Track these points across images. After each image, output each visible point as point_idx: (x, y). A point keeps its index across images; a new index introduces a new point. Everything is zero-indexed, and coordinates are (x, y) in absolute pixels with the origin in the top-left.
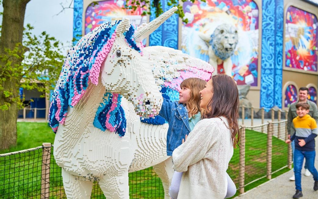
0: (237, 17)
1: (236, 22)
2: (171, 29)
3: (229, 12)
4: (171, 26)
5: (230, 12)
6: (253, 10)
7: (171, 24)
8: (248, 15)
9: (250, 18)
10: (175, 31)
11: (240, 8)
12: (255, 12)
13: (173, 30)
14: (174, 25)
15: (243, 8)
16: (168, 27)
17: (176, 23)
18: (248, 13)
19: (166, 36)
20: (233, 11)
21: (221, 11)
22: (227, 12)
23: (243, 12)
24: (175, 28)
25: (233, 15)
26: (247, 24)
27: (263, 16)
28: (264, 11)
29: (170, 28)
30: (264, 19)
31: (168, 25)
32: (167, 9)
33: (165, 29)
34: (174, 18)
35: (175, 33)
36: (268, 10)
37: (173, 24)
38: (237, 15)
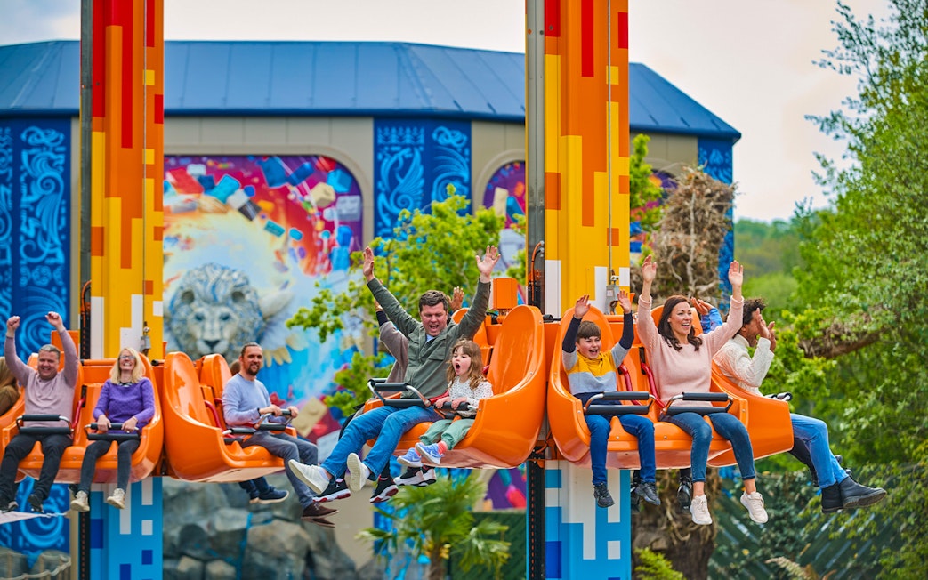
0: (282, 223)
1: (279, 242)
2: (45, 282)
3: (250, 209)
4: (45, 270)
5: (257, 209)
6: (341, 199)
7: (42, 263)
8: (322, 218)
9: (329, 226)
10: (59, 288)
11: (294, 193)
12: (349, 205)
13: (52, 283)
14: (53, 267)
15: (304, 193)
16: (35, 275)
17: (60, 258)
18: (321, 210)
19: (28, 304)
20: (266, 205)
21: (224, 207)
22: (243, 210)
23: (304, 205)
24: (57, 275)
25: (268, 220)
26: (321, 248)
27: (377, 218)
28: (382, 198)
29: (41, 276)
30: (385, 226)
31: (31, 266)
32: (27, 210)
33: (24, 282)
34: (52, 242)
35: (58, 293)
36: (398, 195)
37: (52, 261)
38: (282, 217)
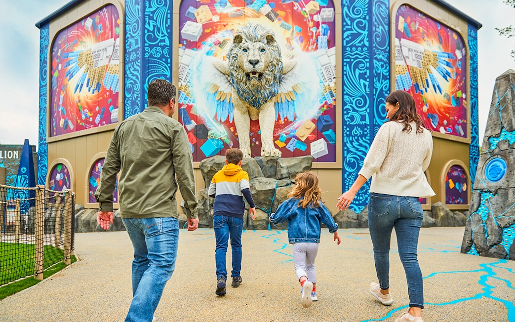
0: (290, 24)
1: (288, 34)
2: (159, 55)
3: (272, 15)
4: (159, 49)
5: (276, 15)
6: (323, 9)
7: (157, 45)
8: (312, 20)
9: (317, 25)
10: (167, 59)
11: (297, 6)
12: (327, 13)
13: (163, 56)
14: (163, 47)
15: (302, 6)
16: (153, 52)
17: (167, 42)
18: (312, 16)
19: (149, 68)
20: (281, 13)
21: (258, 14)
22: (268, 16)
23: (302, 13)
24: (166, 51)
25: (283, 22)
26: (312, 37)
27: (343, 20)
28: (346, 9)
29: (157, 52)
30: (347, 25)
31: (151, 47)
32: (149, 15)
33: (147, 55)
34: (163, 33)
35: (166, 62)
36: (354, 7)
37: (163, 44)
38: (290, 20)
